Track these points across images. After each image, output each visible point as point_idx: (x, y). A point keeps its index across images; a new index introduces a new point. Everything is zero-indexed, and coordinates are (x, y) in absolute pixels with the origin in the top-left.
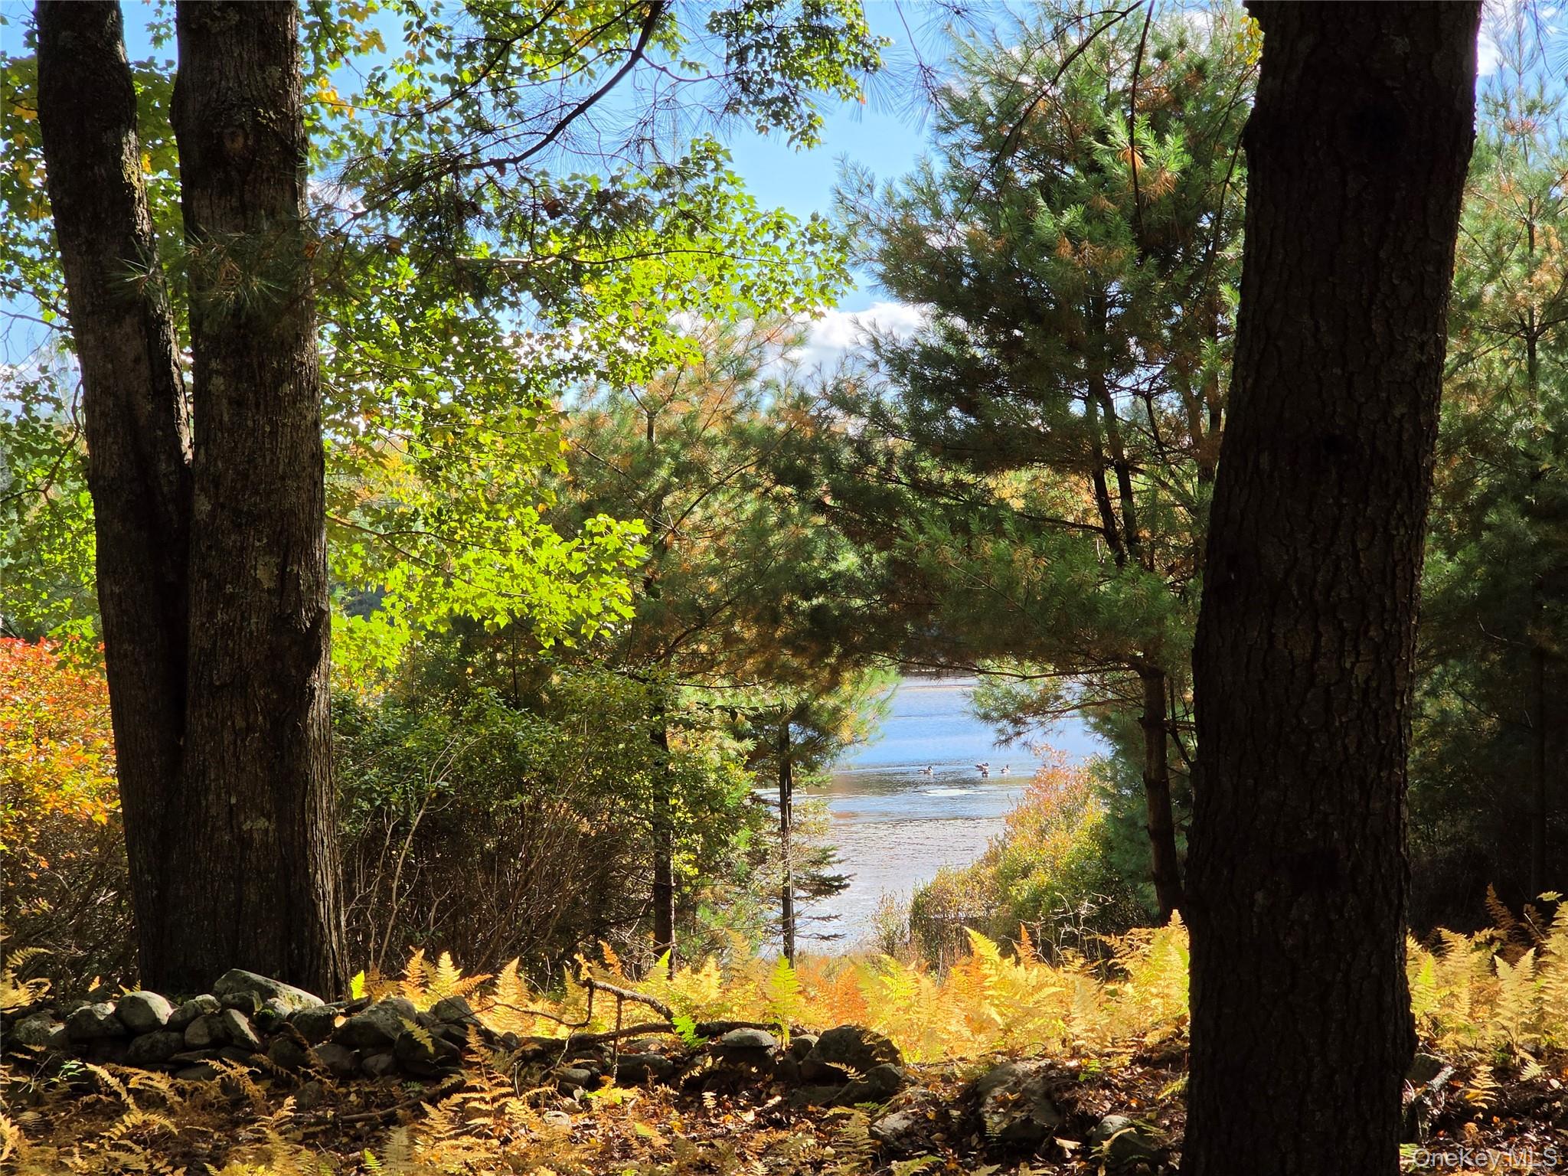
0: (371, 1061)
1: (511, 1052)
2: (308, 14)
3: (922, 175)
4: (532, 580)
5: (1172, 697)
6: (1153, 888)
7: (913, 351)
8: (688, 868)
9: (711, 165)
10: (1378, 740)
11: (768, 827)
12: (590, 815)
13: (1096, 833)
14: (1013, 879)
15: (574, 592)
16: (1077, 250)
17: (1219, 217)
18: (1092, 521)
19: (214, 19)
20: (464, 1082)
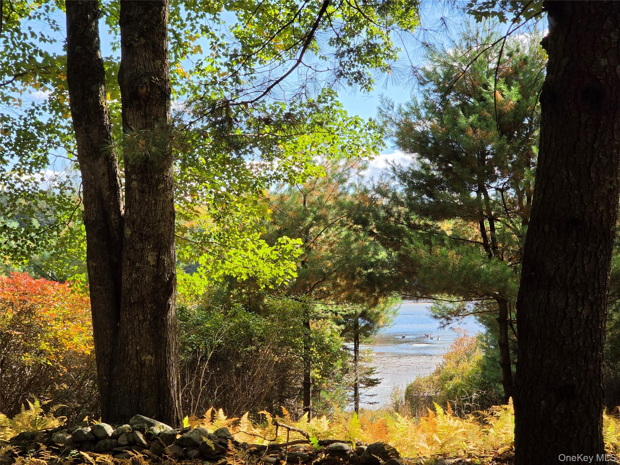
0: (190, 452)
1: (245, 450)
2: (173, 38)
3: (413, 102)
4: (256, 262)
5: (510, 310)
6: (502, 386)
7: (409, 172)
8: (317, 376)
9: (330, 98)
10: (592, 340)
11: (350, 359)
12: (278, 355)
13: (479, 363)
14: (446, 381)
15: (273, 267)
16: (475, 132)
17: (532, 118)
18: (479, 240)
19: (135, 41)
20: (227, 462)
